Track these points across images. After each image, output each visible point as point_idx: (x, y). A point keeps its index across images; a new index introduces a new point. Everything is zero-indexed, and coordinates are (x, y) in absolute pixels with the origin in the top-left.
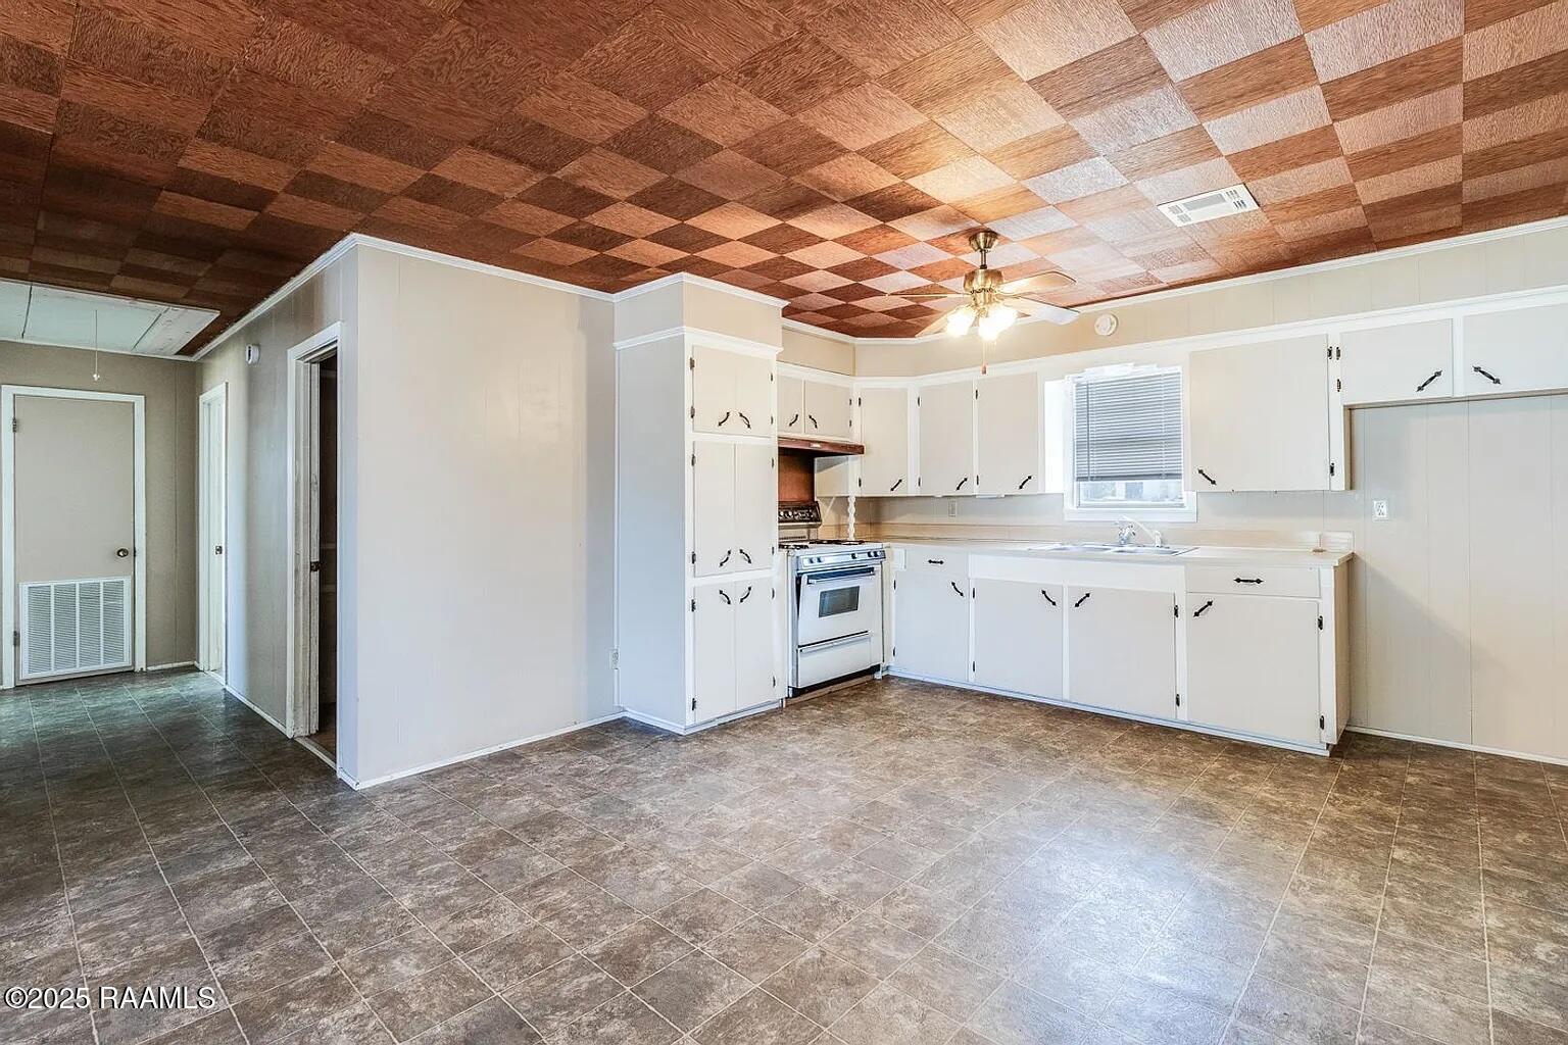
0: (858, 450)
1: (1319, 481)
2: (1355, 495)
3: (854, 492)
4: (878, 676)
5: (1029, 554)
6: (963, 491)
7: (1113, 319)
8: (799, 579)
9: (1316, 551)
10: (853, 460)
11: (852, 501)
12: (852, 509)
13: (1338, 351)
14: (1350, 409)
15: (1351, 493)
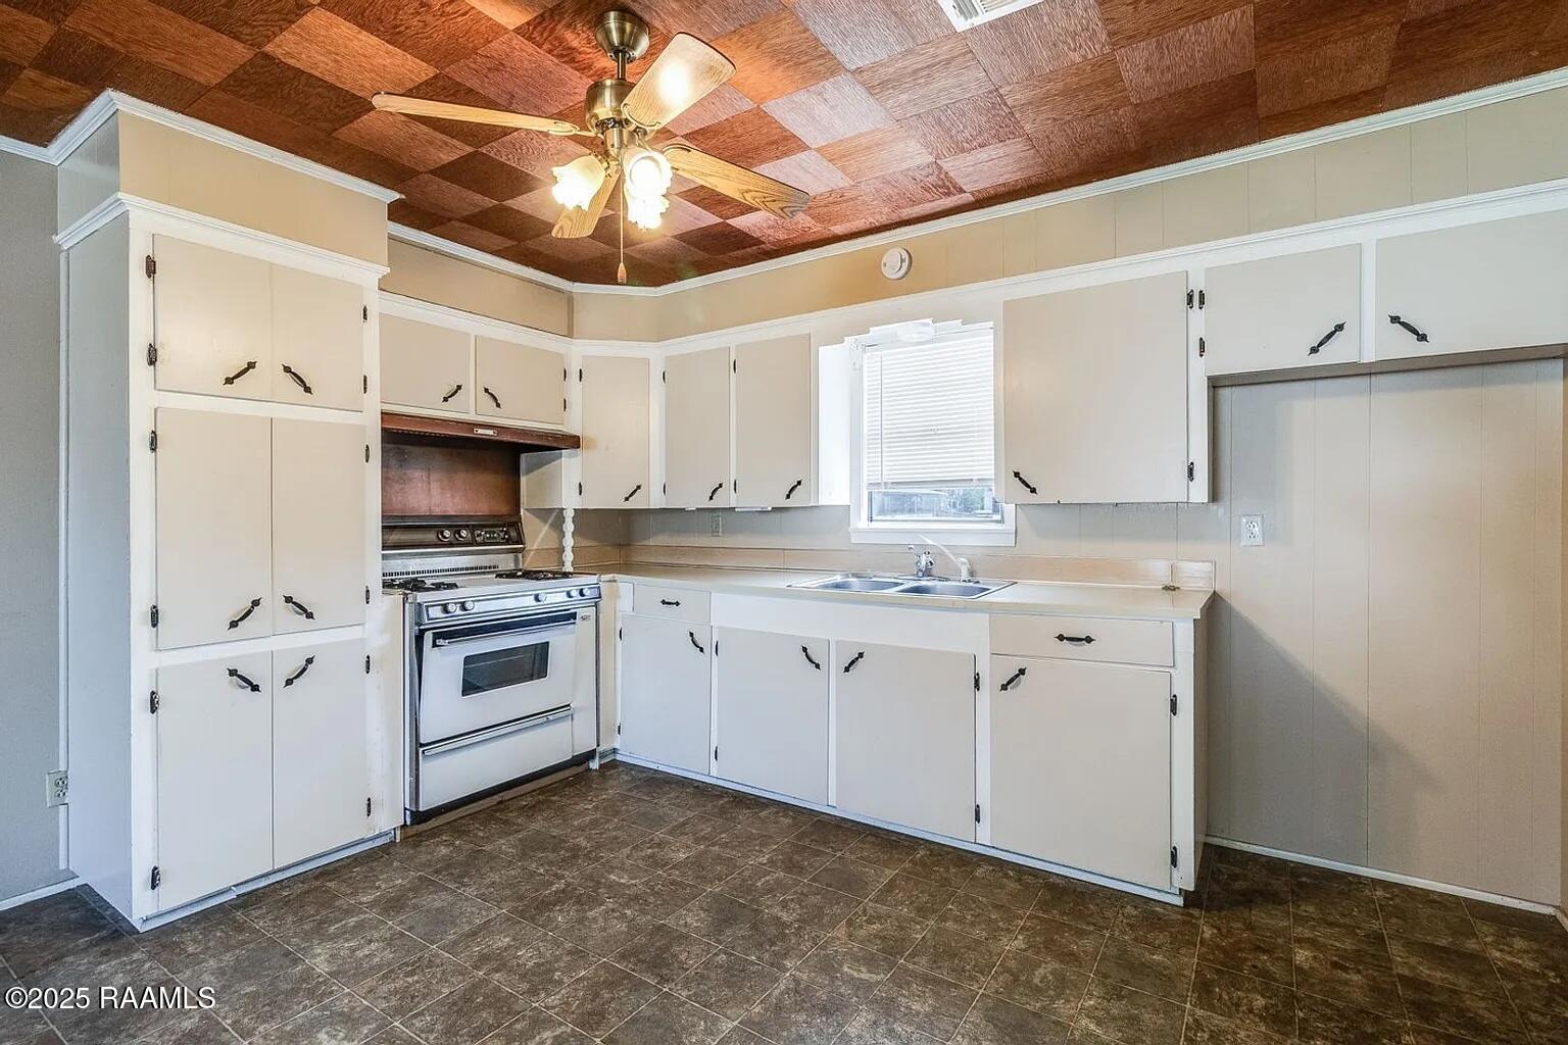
0: (574, 442)
1: (1173, 488)
2: (1219, 510)
3: (570, 502)
4: (594, 765)
5: (789, 593)
6: (717, 503)
7: (905, 256)
8: (419, 639)
9: (1167, 588)
10: (570, 456)
11: (569, 515)
12: (569, 527)
13: (1202, 295)
14: (1215, 384)
15: (1213, 507)
